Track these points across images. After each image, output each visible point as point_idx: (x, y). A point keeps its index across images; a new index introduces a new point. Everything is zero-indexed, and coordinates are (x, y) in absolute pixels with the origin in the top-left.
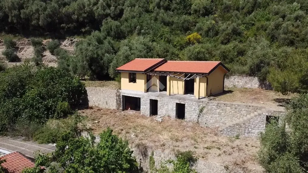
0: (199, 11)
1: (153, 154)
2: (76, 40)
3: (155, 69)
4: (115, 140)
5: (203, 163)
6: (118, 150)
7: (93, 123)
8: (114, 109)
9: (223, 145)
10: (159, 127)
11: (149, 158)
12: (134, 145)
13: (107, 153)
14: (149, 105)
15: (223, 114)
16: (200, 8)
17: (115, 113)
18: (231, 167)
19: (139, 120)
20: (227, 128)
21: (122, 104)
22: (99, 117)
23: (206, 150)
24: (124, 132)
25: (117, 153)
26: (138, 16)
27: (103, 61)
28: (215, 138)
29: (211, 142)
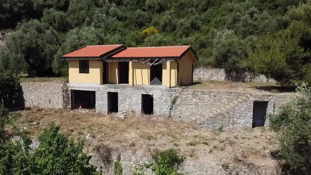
0: (154, 7)
1: (119, 159)
2: (9, 34)
3: (113, 55)
4: (62, 141)
5: (192, 164)
6: (69, 155)
7: (29, 125)
8: (60, 109)
9: (210, 140)
10: (123, 125)
11: (114, 164)
12: (91, 149)
13: (51, 161)
14: (107, 100)
15: (200, 104)
16: (154, 4)
17: (62, 112)
18: (231, 166)
19: (95, 119)
20: (208, 119)
21: (70, 101)
22: (39, 118)
23: (191, 147)
24: (75, 133)
25: (67, 160)
26: (87, 8)
27: (44, 53)
28: (196, 133)
29: (192, 138)
